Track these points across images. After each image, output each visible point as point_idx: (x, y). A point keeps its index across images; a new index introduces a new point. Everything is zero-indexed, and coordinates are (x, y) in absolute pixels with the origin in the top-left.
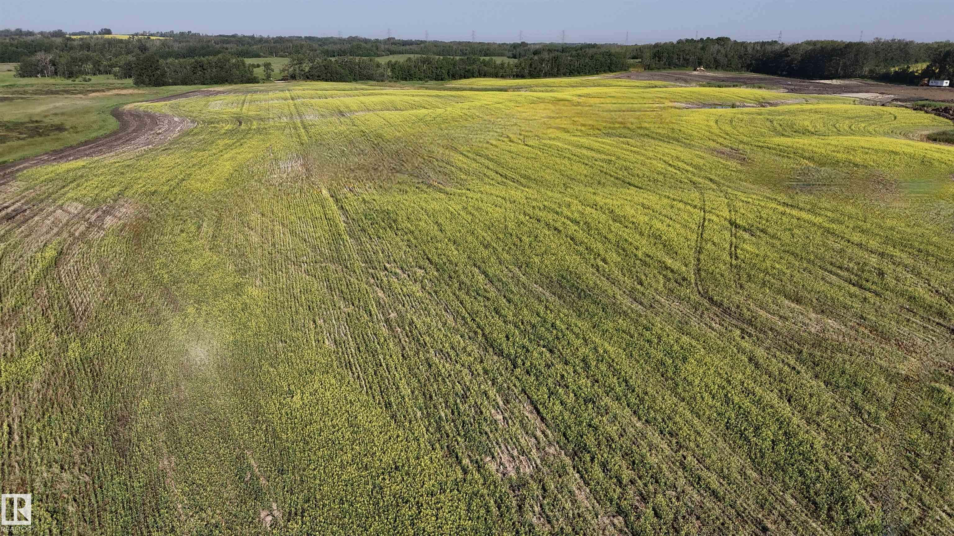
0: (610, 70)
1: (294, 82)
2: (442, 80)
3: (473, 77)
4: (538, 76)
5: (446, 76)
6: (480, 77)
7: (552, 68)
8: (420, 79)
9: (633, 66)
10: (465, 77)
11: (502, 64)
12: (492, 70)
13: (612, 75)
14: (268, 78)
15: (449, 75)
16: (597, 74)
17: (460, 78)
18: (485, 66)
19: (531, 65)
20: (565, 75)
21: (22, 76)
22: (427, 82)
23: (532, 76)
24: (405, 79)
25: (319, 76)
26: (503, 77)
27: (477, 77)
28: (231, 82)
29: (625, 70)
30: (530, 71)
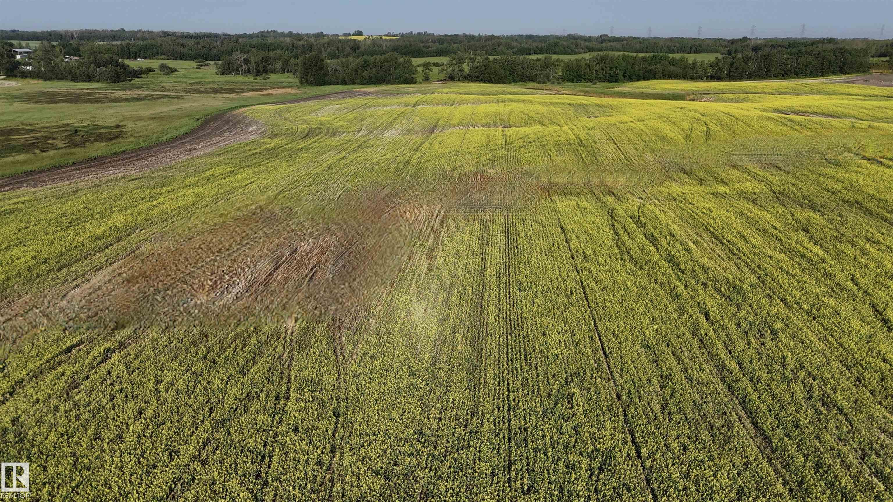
0: (842, 71)
1: (451, 83)
2: (616, 82)
3: (655, 78)
4: (740, 78)
5: (621, 77)
6: (664, 79)
7: (760, 69)
8: (590, 81)
9: (876, 66)
10: (645, 78)
11: (694, 64)
12: (680, 71)
13: (843, 77)
14: (427, 79)
15: (624, 76)
16: (823, 76)
17: (638, 80)
18: (674, 65)
19: (732, 64)
20: (776, 76)
22: (595, 84)
23: (731, 77)
24: (572, 81)
25: (478, 77)
26: (693, 78)
27: (660, 78)
28: (389, 82)
29: (864, 72)
30: (730, 72)
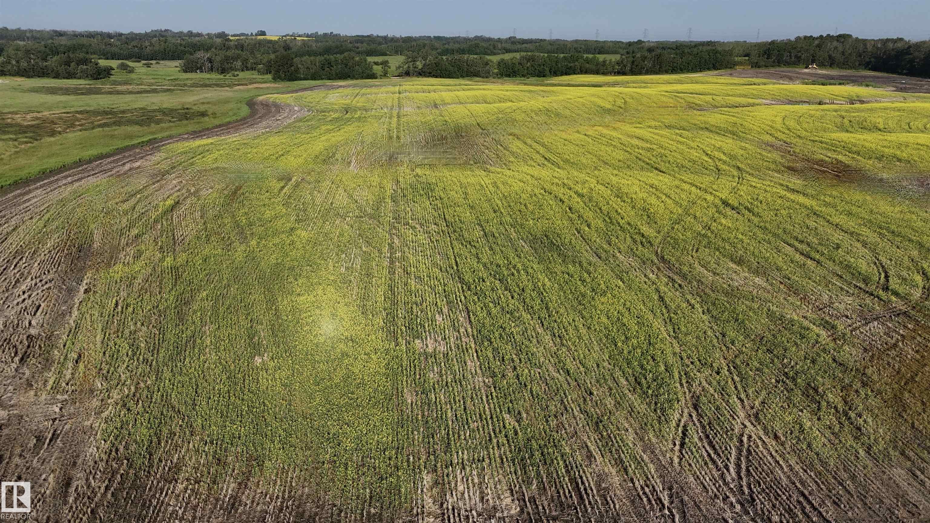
0: (715, 68)
1: (408, 78)
2: (544, 76)
3: (575, 73)
4: (640, 73)
5: (547, 72)
6: (582, 74)
7: (654, 66)
8: (523, 76)
9: (740, 63)
10: (566, 74)
11: (604, 62)
12: (594, 68)
13: (716, 72)
14: (385, 75)
15: (550, 72)
16: (701, 71)
17: (562, 75)
18: (588, 63)
19: (633, 62)
20: (667, 72)
21: (185, 71)
22: (528, 78)
23: (633, 72)
24: (509, 76)
25: (430, 73)
26: (604, 74)
27: (579, 74)
28: (353, 78)
29: (731, 68)
30: (632, 68)
